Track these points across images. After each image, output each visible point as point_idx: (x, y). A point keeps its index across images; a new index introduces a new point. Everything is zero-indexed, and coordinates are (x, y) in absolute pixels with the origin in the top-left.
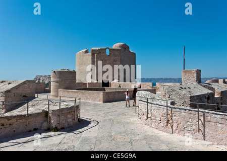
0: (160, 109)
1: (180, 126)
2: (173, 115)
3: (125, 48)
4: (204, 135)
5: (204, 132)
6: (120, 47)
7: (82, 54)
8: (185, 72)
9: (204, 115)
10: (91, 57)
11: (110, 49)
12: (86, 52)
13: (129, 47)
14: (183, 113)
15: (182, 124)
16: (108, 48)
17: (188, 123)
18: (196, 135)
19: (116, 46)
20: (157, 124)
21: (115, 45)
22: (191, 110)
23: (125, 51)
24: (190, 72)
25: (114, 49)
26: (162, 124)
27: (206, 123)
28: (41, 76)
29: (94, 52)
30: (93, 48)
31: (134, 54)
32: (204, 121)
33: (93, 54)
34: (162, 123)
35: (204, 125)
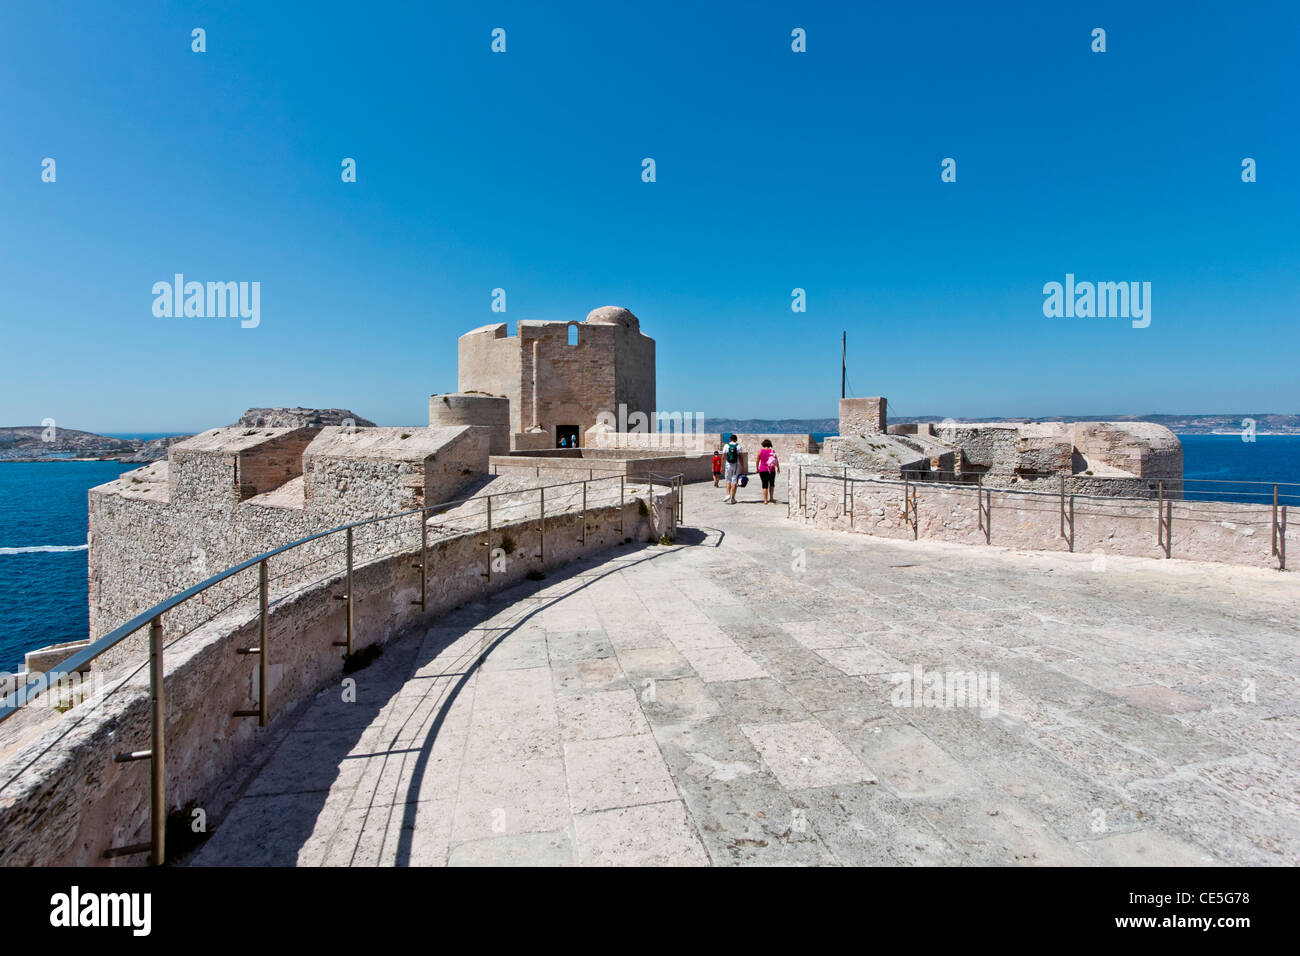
0: (881, 490)
1: (937, 522)
2: (919, 501)
3: (627, 322)
4: (988, 535)
5: (989, 529)
6: (612, 319)
7: (483, 339)
8: (849, 403)
9: (989, 495)
10: (519, 350)
11: (582, 328)
12: (501, 333)
13: (637, 321)
14: (944, 495)
15: (940, 517)
16: (576, 323)
17: (954, 514)
18: (973, 537)
19: (600, 315)
20: (870, 524)
21: (596, 312)
22: (962, 488)
23: (626, 333)
24: (862, 404)
25: (594, 328)
26: (888, 522)
27: (993, 511)
28: (269, 412)
29: (528, 335)
30: (528, 323)
31: (651, 343)
32: (989, 508)
33: (526, 343)
34: (887, 520)
35: (988, 515)
